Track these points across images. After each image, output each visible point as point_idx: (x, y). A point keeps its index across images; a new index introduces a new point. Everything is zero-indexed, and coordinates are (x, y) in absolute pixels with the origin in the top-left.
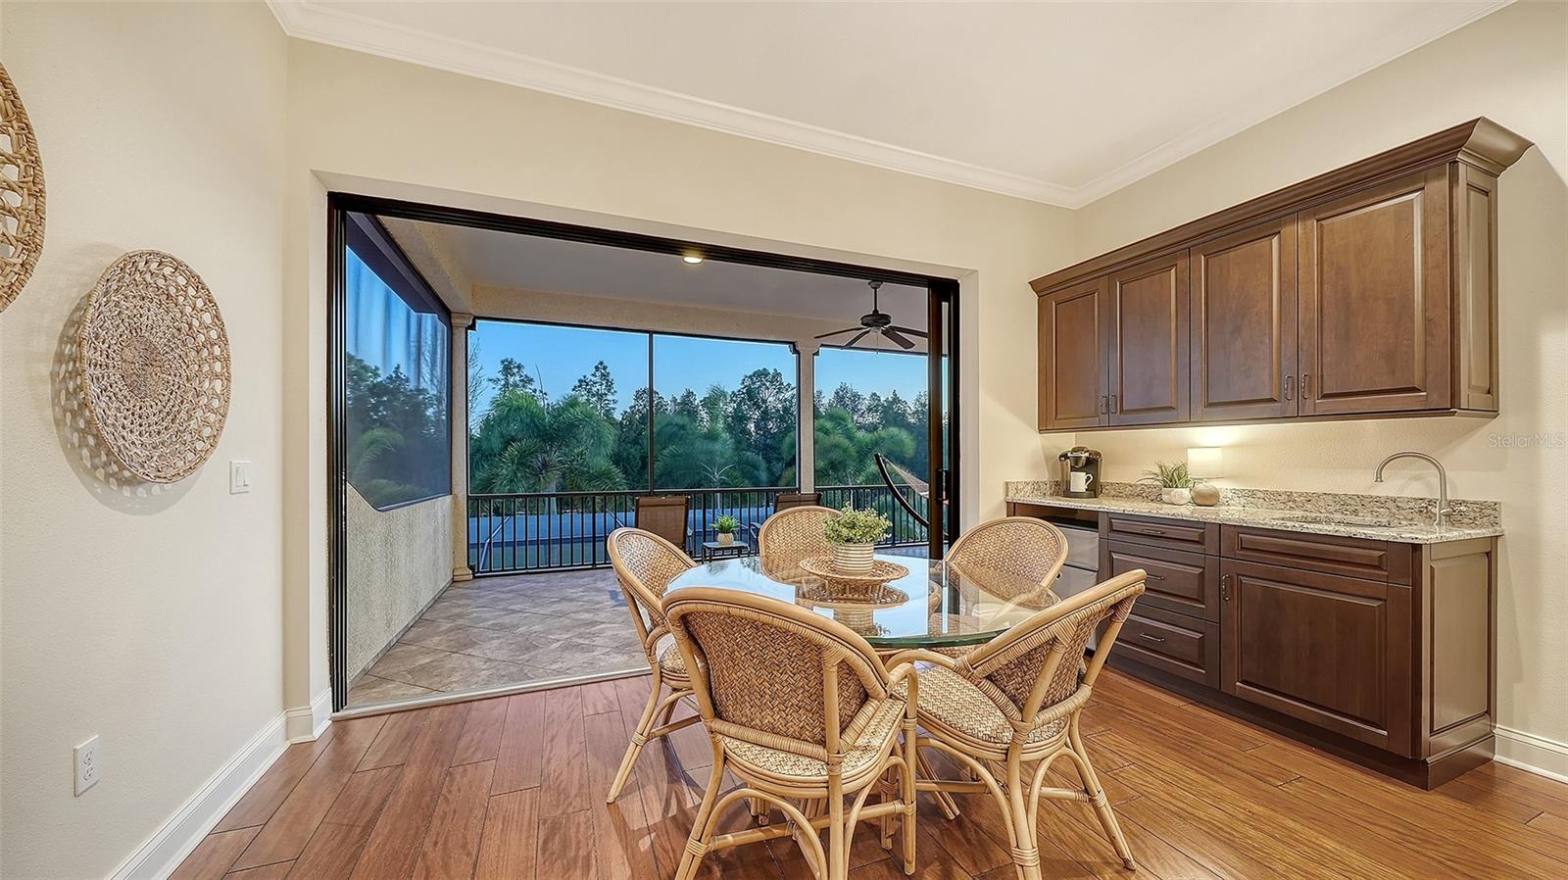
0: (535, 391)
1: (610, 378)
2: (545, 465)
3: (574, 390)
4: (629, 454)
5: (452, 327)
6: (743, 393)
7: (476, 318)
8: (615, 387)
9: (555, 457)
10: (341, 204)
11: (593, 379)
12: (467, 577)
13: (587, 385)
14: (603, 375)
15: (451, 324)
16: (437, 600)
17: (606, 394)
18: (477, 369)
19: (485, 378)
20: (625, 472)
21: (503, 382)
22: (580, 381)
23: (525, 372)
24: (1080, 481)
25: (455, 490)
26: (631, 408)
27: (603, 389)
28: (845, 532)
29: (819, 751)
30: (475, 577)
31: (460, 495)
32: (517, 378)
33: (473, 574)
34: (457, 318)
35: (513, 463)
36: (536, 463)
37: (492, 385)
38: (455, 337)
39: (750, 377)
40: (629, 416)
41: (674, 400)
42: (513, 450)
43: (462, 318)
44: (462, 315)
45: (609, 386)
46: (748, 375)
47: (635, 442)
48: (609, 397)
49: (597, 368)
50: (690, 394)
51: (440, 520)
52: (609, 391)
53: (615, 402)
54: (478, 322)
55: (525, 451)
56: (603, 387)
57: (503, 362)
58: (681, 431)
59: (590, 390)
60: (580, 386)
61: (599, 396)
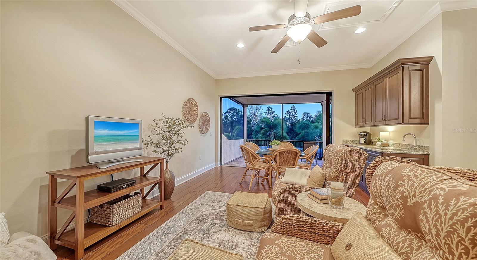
0: (275, 115)
1: (296, 110)
13: (289, 112)
14: (294, 109)
18: (262, 110)
19: (263, 112)
21: (267, 113)
22: (287, 112)
23: (273, 110)
24: (362, 140)
26: (302, 118)
32: (271, 112)
37: (265, 114)
42: (262, 131)
45: (296, 113)
48: (296, 115)
49: (292, 107)
52: (295, 114)
53: (297, 117)
56: (294, 113)
57: (267, 108)
58: (307, 126)
59: (290, 114)
60: (287, 113)
61: (293, 115)
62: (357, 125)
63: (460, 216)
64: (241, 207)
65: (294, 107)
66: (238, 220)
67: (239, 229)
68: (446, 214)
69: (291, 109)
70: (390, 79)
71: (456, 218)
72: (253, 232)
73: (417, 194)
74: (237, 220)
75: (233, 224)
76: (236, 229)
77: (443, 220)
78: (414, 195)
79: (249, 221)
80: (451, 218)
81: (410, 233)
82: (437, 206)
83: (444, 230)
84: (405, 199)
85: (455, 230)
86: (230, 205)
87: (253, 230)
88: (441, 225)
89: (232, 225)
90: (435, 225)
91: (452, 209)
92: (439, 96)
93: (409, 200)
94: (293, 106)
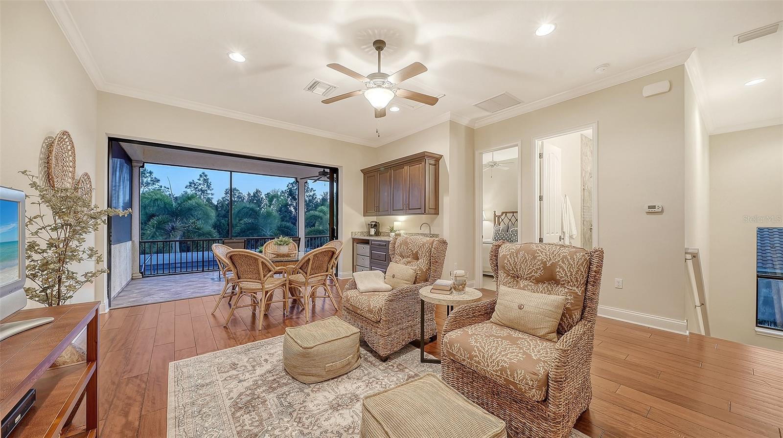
0: (161, 187)
1: (209, 181)
2: (173, 228)
3: (186, 188)
4: (220, 223)
5: (132, 166)
6: (288, 192)
7: (144, 163)
8: (212, 186)
9: (178, 224)
10: (111, 140)
11: (198, 181)
12: (140, 277)
13: (195, 185)
14: (205, 180)
15: (132, 165)
16: (128, 285)
17: (206, 190)
20: (219, 232)
22: (190, 183)
23: (154, 176)
24: (373, 231)
25: (133, 239)
26: (223, 198)
27: (205, 187)
28: (279, 242)
29: (260, 281)
30: (143, 277)
31: (135, 241)
33: (142, 275)
34: (135, 162)
35: (154, 228)
36: (168, 227)
38: (134, 171)
39: (292, 184)
40: (221, 203)
41: (249, 194)
43: (137, 163)
44: (138, 161)
45: (208, 187)
46: (291, 183)
47: (225, 216)
49: (201, 176)
50: (258, 191)
51: (128, 251)
53: (212, 194)
54: (145, 164)
55: (161, 221)
56: (205, 186)
58: (251, 212)
59: (197, 188)
60: (190, 186)
61: (203, 191)
62: (366, 213)
63: (581, 262)
64: (328, 344)
65: (206, 176)
66: (331, 364)
67: (329, 380)
68: (574, 263)
69: (199, 180)
70: (411, 167)
71: (579, 263)
72: (349, 372)
73: (552, 258)
74: (329, 365)
75: (319, 376)
76: (324, 381)
77: (574, 266)
78: (550, 259)
79: (348, 358)
80: (577, 264)
81: (545, 283)
82: (568, 261)
83: (575, 271)
84: (544, 263)
85: (580, 269)
86: (311, 348)
87: (351, 369)
88: (573, 269)
89: (317, 379)
90: (570, 271)
91: (576, 261)
92: (447, 191)
93: (547, 263)
94: (203, 173)
